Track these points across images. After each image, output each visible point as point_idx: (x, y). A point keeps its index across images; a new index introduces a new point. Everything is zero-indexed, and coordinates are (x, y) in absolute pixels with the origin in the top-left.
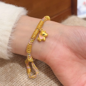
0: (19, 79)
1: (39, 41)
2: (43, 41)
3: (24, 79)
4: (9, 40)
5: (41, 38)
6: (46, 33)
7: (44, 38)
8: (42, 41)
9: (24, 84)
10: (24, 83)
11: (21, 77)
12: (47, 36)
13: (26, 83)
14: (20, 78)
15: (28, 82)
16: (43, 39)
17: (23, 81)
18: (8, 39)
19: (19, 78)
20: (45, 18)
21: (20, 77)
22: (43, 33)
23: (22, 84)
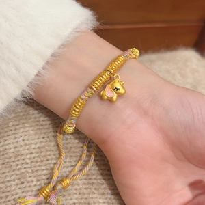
0: (6, 134)
1: (101, 97)
2: (110, 100)
3: (16, 138)
4: (37, 75)
5: (108, 93)
6: (123, 87)
7: (115, 97)
8: (108, 100)
9: (12, 150)
10: (12, 146)
11: (13, 132)
12: (124, 94)
13: (17, 149)
14: (10, 133)
15: (21, 149)
16: (112, 98)
17: (13, 143)
18: (35, 72)
19: (6, 132)
20: (131, 53)
21: (11, 130)
22: (118, 85)
23: (7, 147)
